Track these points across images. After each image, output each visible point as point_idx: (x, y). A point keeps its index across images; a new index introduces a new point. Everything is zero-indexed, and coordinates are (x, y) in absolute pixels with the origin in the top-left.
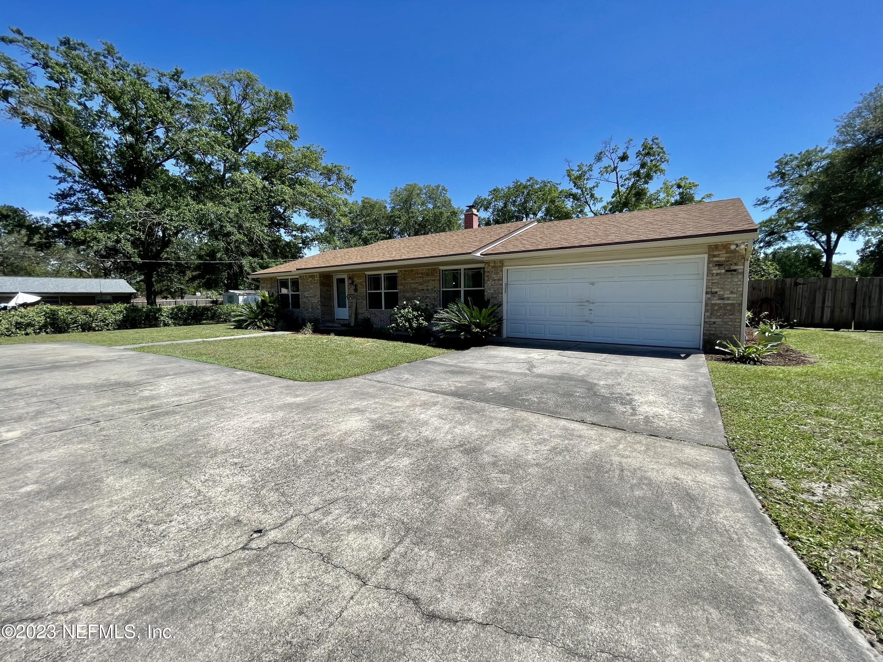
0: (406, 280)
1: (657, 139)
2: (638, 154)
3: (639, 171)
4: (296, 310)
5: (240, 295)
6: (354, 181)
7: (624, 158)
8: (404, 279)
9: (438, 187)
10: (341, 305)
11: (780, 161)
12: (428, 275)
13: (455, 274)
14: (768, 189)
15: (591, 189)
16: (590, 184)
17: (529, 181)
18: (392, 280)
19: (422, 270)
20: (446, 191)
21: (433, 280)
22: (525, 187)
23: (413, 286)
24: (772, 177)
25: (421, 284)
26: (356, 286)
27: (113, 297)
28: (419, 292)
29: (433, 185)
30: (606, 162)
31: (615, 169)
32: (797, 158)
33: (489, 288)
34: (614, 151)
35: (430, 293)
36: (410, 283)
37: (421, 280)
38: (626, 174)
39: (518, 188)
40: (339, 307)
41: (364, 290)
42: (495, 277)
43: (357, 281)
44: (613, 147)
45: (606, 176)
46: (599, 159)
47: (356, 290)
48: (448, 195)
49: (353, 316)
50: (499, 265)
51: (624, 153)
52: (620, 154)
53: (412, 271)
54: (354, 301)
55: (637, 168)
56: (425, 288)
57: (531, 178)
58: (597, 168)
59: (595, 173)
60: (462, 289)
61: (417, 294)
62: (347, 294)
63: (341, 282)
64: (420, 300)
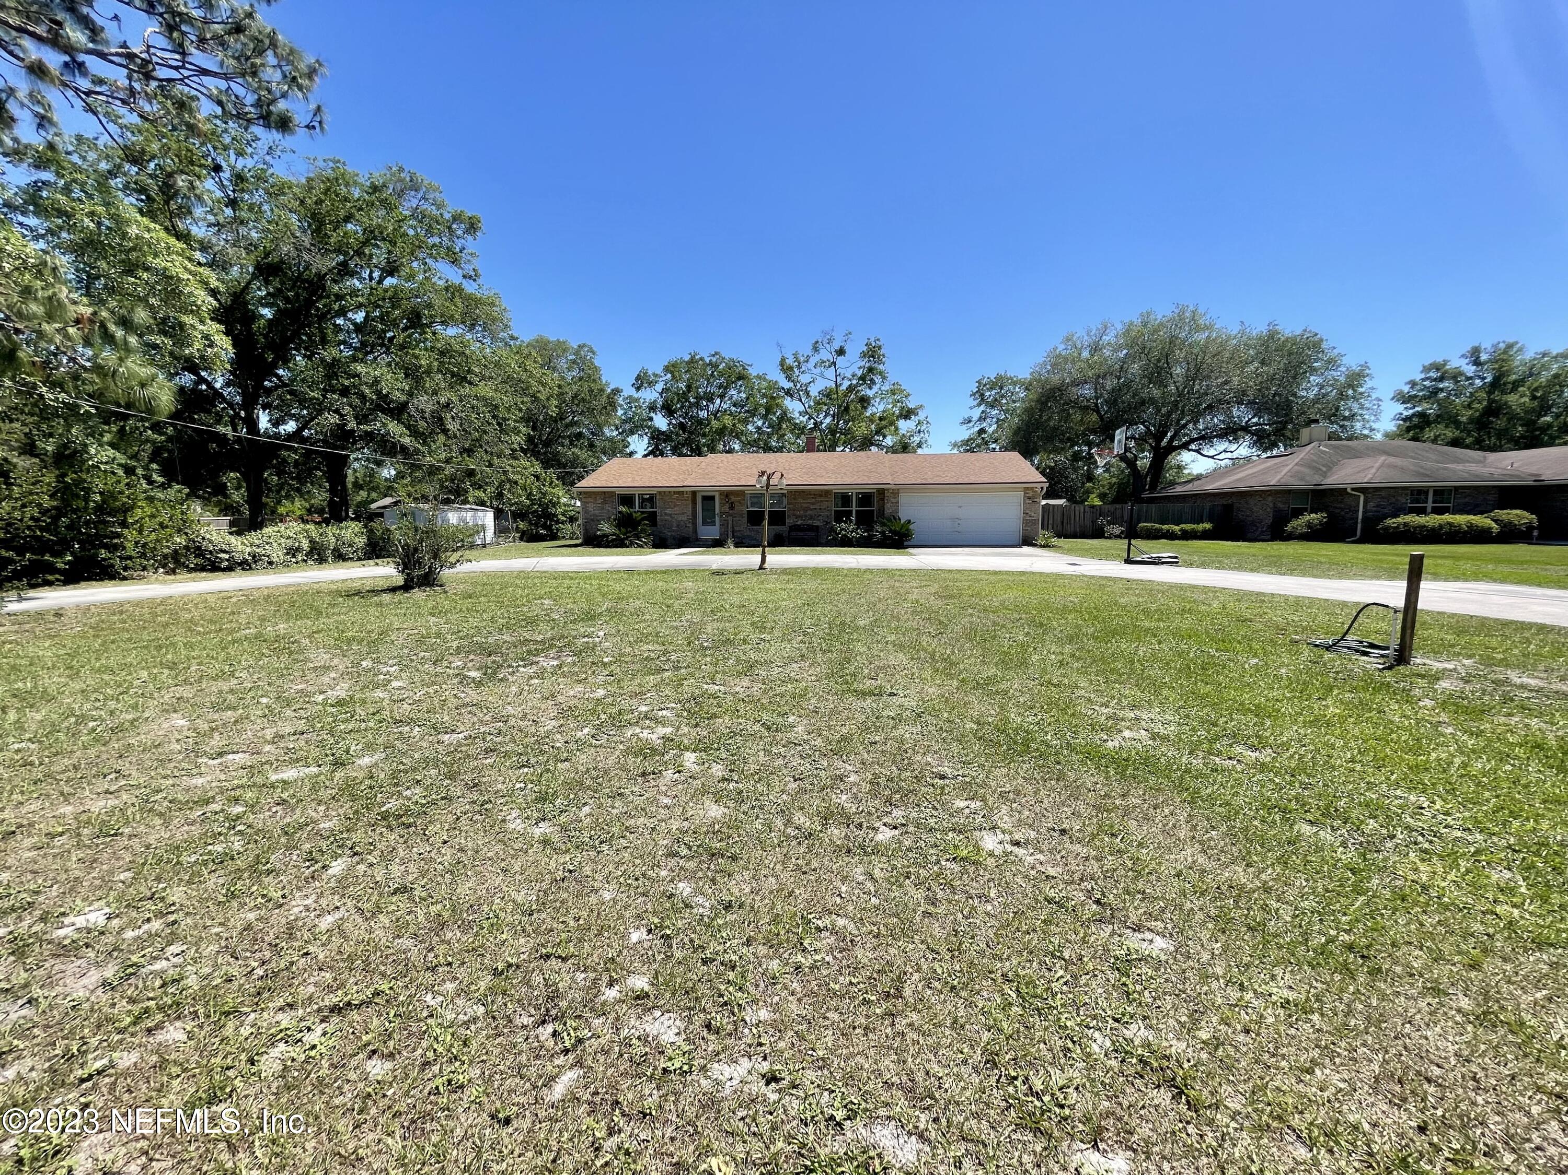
0: (797, 500)
8: (794, 499)
9: (581, 347)
10: (709, 521)
12: (821, 496)
13: (846, 498)
16: (805, 379)
17: (713, 356)
21: (827, 501)
22: (707, 365)
23: (805, 505)
25: (813, 504)
26: (732, 503)
28: (811, 510)
31: (834, 363)
33: (888, 509)
35: (823, 512)
36: (802, 503)
37: (813, 500)
39: (696, 362)
40: (703, 525)
41: (743, 508)
42: (893, 500)
43: (733, 499)
46: (816, 349)
47: (732, 508)
48: (597, 363)
49: (730, 534)
50: (896, 493)
51: (839, 346)
53: (803, 492)
54: (730, 519)
56: (818, 507)
57: (716, 353)
60: (854, 509)
61: (809, 512)
62: (717, 511)
63: (708, 499)
64: (811, 518)
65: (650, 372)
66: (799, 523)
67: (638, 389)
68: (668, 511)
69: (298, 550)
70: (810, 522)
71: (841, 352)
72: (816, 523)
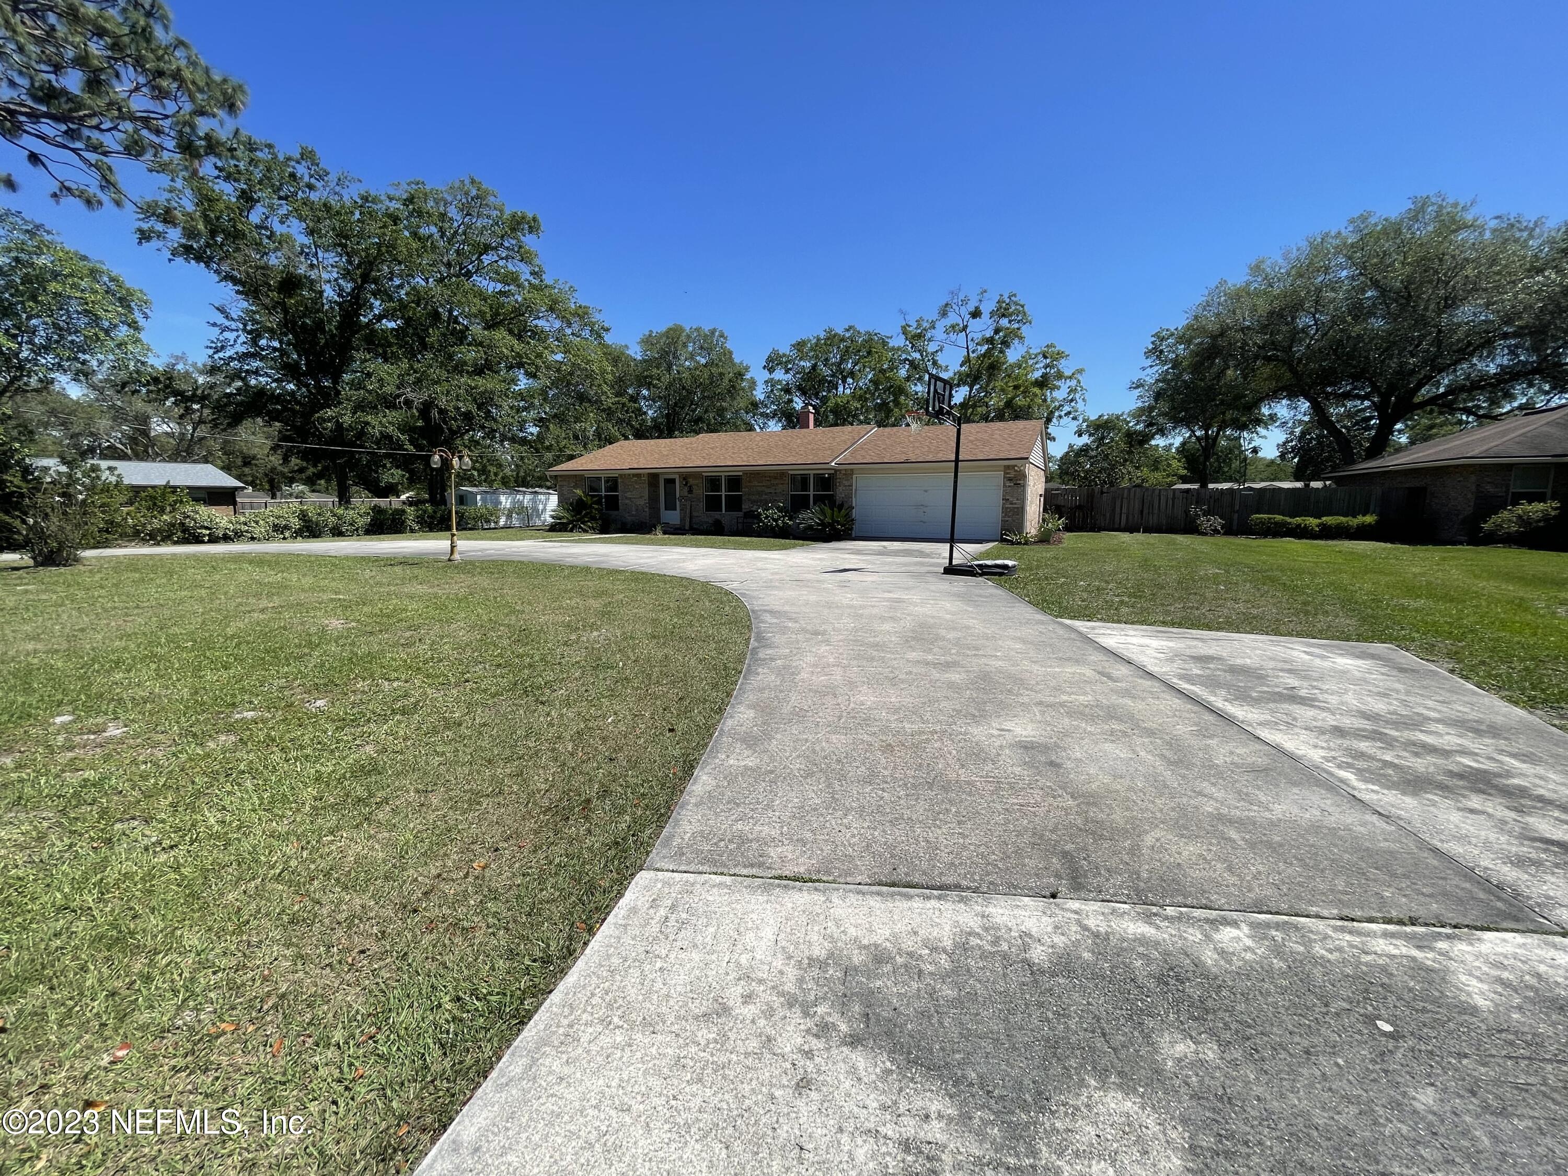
0: (752, 483)
1: (1015, 295)
2: (992, 314)
3: (992, 338)
4: (614, 513)
5: (477, 494)
6: (607, 330)
7: (976, 314)
8: (749, 482)
9: (713, 332)
10: (670, 506)
11: (1156, 335)
12: (776, 478)
13: (804, 480)
14: (1144, 369)
15: (932, 354)
16: (932, 348)
17: (848, 330)
18: (735, 482)
19: (770, 473)
20: (726, 338)
21: (782, 484)
22: (843, 340)
23: (759, 489)
24: (1148, 354)
25: (768, 487)
26: (690, 488)
27: (209, 493)
28: (766, 495)
29: (706, 328)
30: (952, 319)
31: (965, 328)
32: (1172, 334)
33: (840, 493)
34: (965, 302)
35: (778, 497)
36: (757, 486)
37: (768, 483)
38: (978, 336)
39: (832, 339)
40: (667, 510)
41: (701, 492)
42: (846, 483)
43: (691, 481)
44: (962, 297)
45: (953, 336)
46: (944, 314)
47: (690, 491)
48: (728, 345)
49: (688, 520)
50: (849, 474)
51: (977, 308)
52: (972, 309)
53: (759, 474)
54: (688, 503)
55: (989, 333)
56: (773, 491)
57: (850, 327)
58: (941, 325)
59: (938, 333)
60: (811, 493)
61: (764, 497)
62: (677, 495)
63: (670, 482)
66: (754, 508)
69: (286, 527)
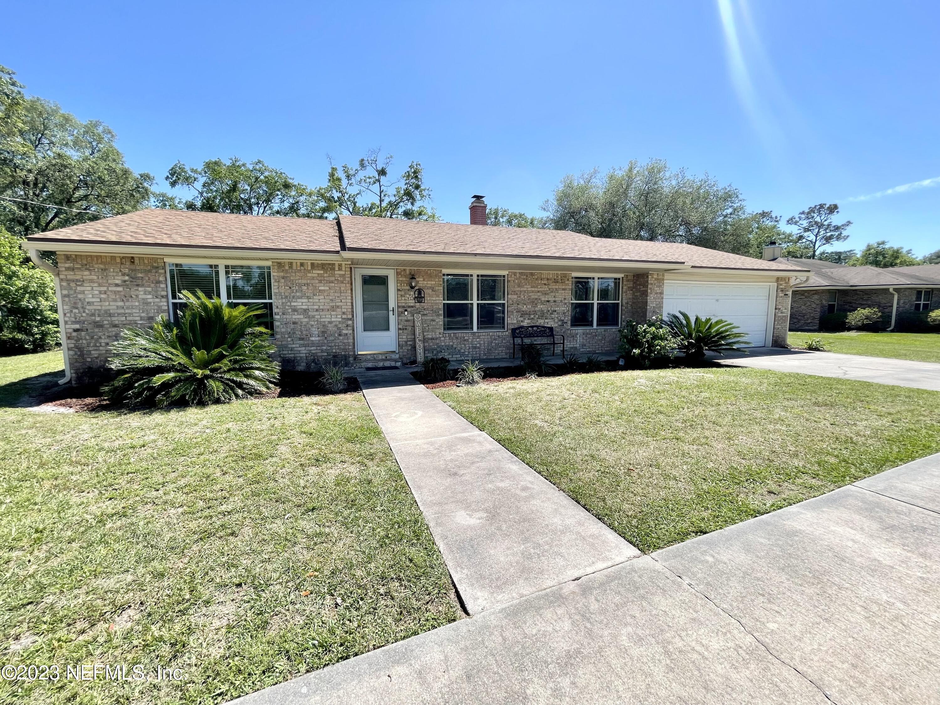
0: (522, 287)
8: (519, 286)
10: (375, 324)
12: (556, 281)
19: (549, 274)
21: (564, 289)
23: (534, 296)
25: (545, 293)
26: (420, 291)
28: (542, 303)
33: (651, 302)
35: (558, 306)
36: (528, 292)
37: (546, 288)
40: (366, 329)
41: (438, 299)
42: (658, 290)
43: (422, 282)
47: (418, 299)
49: (419, 345)
53: (532, 274)
54: (417, 318)
56: (552, 299)
60: (596, 302)
61: (540, 307)
62: (392, 303)
63: (374, 281)
64: (542, 315)
65: (187, 168)
66: (526, 323)
67: (173, 184)
68: (301, 304)
70: (541, 322)
71: (382, 172)
72: (550, 323)
